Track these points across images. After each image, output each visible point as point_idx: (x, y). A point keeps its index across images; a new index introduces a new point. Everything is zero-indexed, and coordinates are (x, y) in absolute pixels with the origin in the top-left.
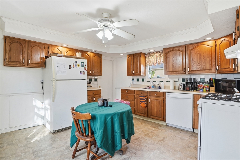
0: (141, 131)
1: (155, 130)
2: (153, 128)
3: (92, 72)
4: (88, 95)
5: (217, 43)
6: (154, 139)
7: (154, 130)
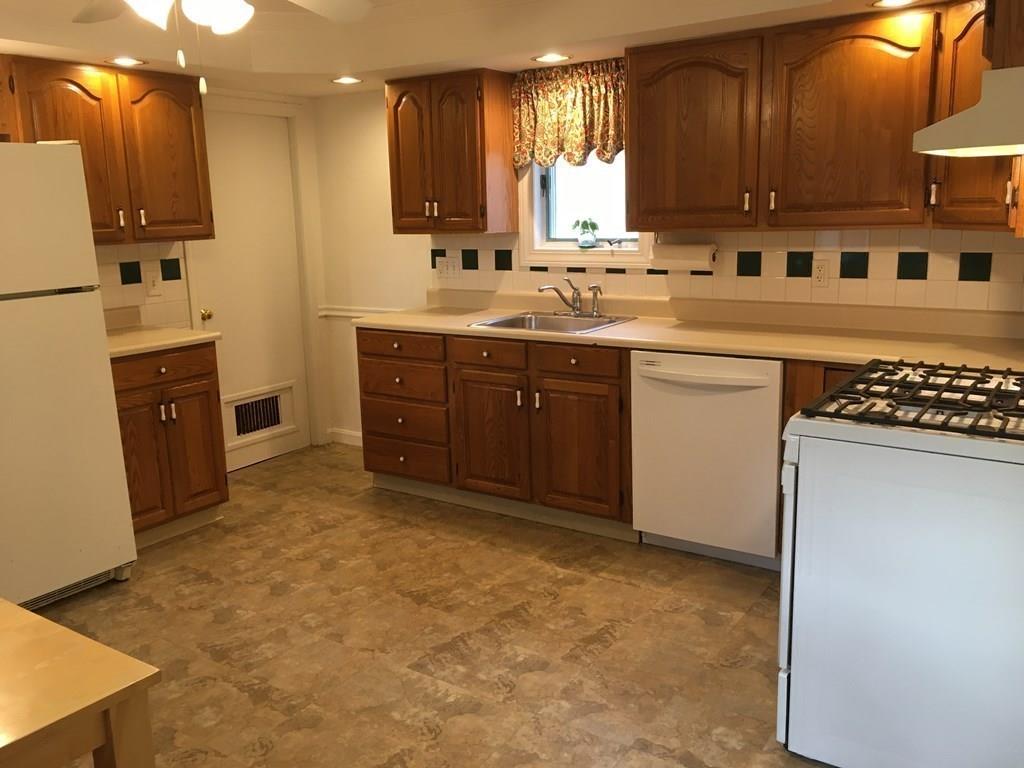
0: (485, 594)
1: (567, 582)
2: (559, 569)
3: (133, 218)
4: (116, 393)
5: (942, 31)
6: (553, 632)
7: (561, 576)
